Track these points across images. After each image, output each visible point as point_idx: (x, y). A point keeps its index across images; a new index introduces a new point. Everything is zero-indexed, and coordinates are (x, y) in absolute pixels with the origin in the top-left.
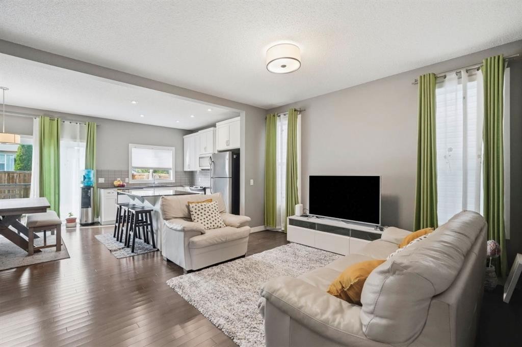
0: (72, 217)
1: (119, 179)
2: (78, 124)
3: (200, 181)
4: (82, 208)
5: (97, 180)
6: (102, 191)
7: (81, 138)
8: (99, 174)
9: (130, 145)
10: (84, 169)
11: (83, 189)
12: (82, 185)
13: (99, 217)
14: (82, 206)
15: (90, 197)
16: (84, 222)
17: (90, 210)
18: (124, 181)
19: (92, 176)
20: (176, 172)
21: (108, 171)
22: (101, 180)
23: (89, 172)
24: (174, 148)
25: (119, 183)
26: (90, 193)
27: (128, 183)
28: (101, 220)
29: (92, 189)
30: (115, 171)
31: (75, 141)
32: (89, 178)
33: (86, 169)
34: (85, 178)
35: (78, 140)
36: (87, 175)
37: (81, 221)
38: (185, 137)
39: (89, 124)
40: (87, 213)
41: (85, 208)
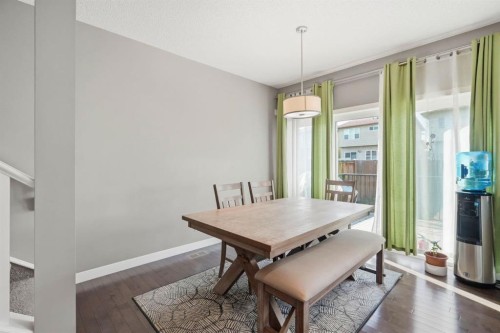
2: (455, 54)
4: (458, 239)
11: (461, 196)
14: (458, 234)
16: (462, 274)
17: (479, 250)
19: (486, 167)
26: (479, 207)
29: (484, 199)
32: (482, 173)
34: (464, 171)
35: (455, 89)
37: (456, 267)
39: (479, 45)
40: (471, 256)
41: (467, 242)
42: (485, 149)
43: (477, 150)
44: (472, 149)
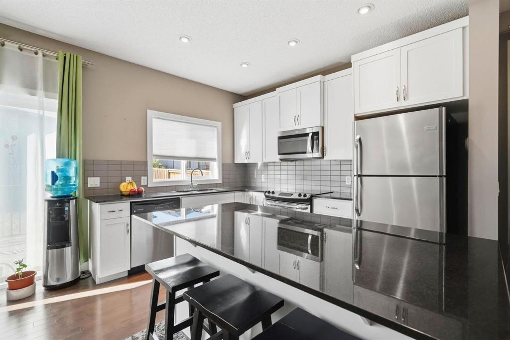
0: (25, 270)
1: (129, 179)
2: (40, 54)
3: (263, 180)
4: (48, 248)
5: (85, 182)
6: (96, 207)
7: (46, 89)
8: (88, 169)
9: (149, 112)
10: (55, 157)
11: (50, 203)
12: (49, 195)
13: (90, 261)
14: (49, 242)
15: (68, 222)
16: (52, 282)
17: (68, 251)
18: (138, 182)
19: (72, 173)
20: (223, 165)
21: (108, 163)
22: (94, 182)
23: (67, 164)
24: (219, 124)
25: (130, 187)
26: (69, 210)
27: (145, 186)
28: (94, 269)
29: (72, 203)
30: (121, 163)
31: (34, 95)
32: (67, 179)
33: (59, 156)
34: (55, 178)
35: (40, 92)
36: (62, 171)
37: (46, 278)
38: (235, 105)
39: (65, 58)
40: (61, 260)
41: (57, 248)
42: (69, 157)
43: (63, 157)
44: (58, 157)
